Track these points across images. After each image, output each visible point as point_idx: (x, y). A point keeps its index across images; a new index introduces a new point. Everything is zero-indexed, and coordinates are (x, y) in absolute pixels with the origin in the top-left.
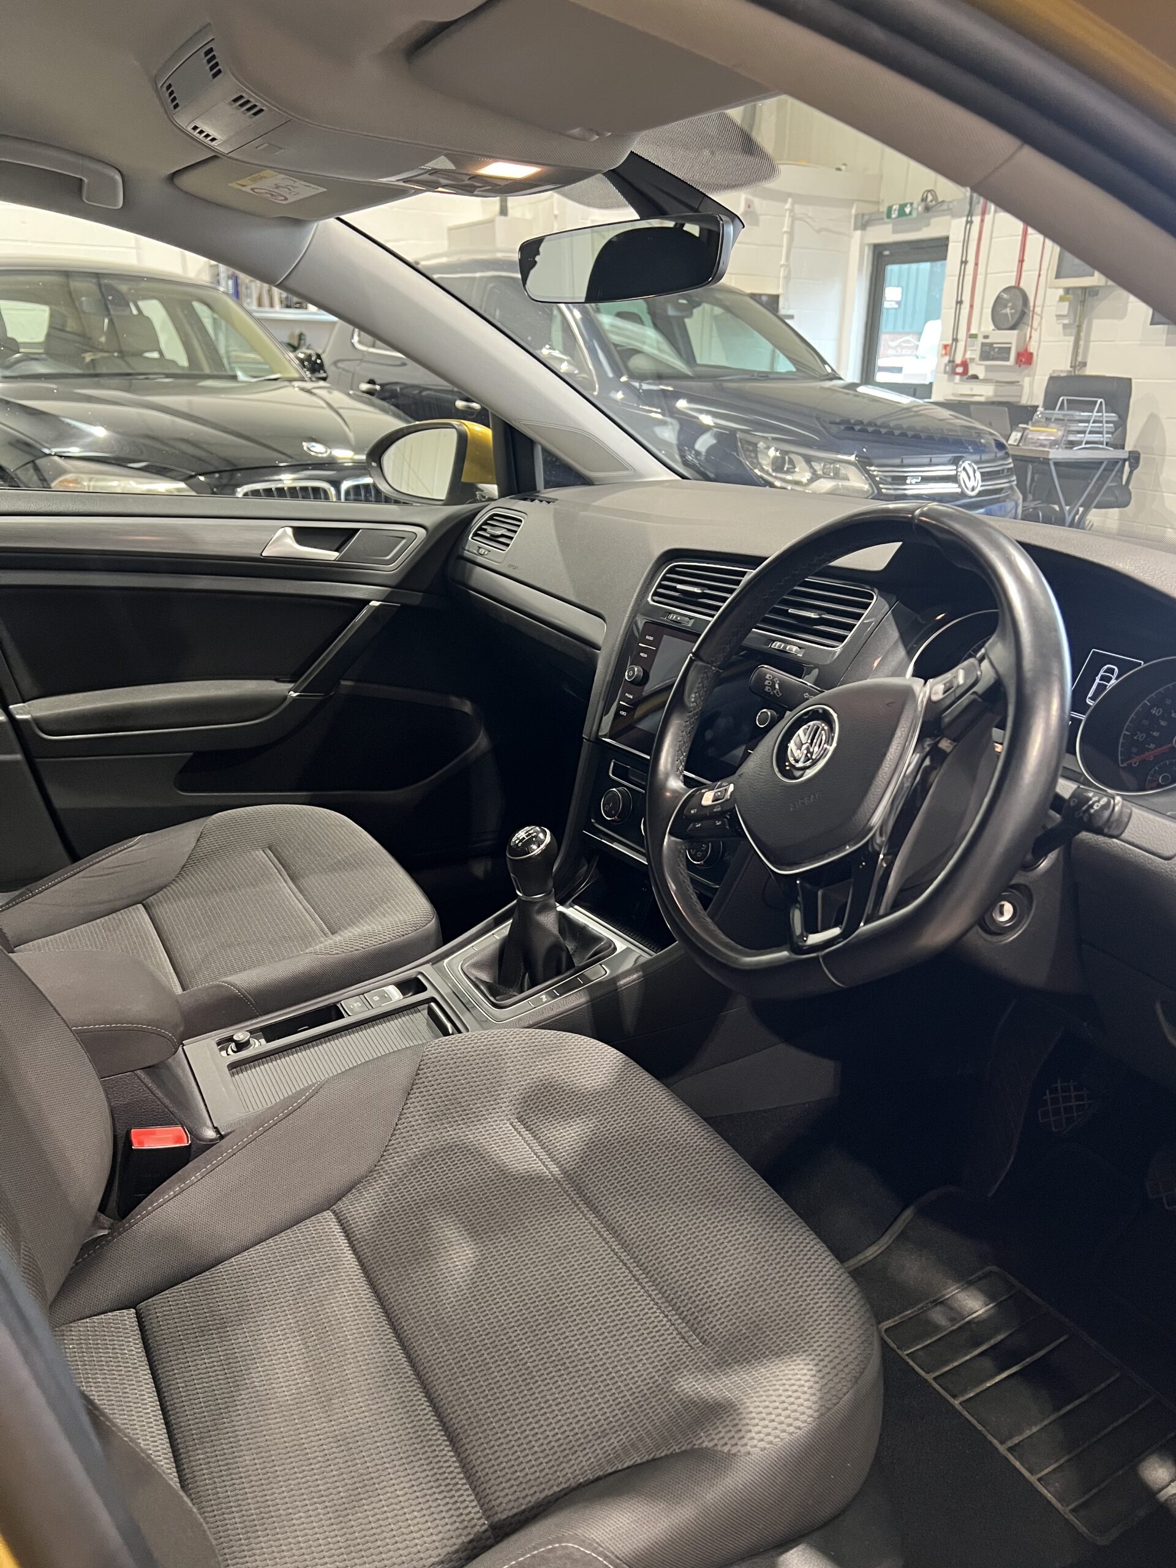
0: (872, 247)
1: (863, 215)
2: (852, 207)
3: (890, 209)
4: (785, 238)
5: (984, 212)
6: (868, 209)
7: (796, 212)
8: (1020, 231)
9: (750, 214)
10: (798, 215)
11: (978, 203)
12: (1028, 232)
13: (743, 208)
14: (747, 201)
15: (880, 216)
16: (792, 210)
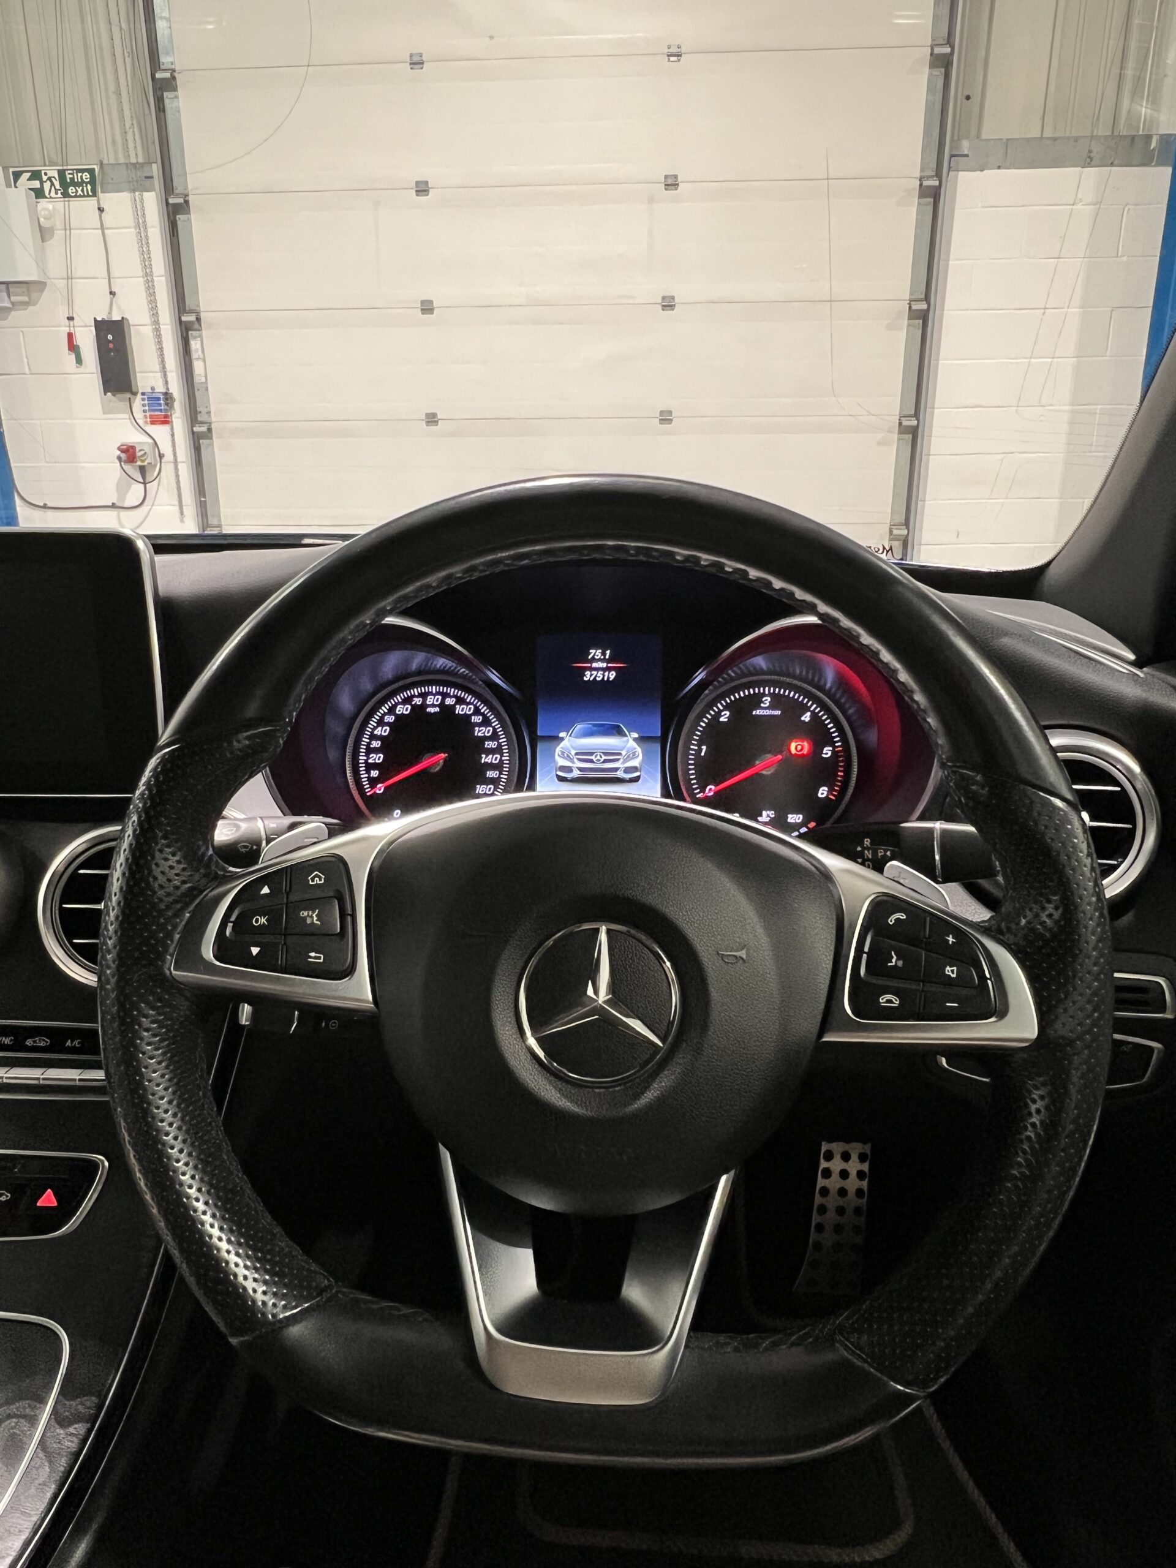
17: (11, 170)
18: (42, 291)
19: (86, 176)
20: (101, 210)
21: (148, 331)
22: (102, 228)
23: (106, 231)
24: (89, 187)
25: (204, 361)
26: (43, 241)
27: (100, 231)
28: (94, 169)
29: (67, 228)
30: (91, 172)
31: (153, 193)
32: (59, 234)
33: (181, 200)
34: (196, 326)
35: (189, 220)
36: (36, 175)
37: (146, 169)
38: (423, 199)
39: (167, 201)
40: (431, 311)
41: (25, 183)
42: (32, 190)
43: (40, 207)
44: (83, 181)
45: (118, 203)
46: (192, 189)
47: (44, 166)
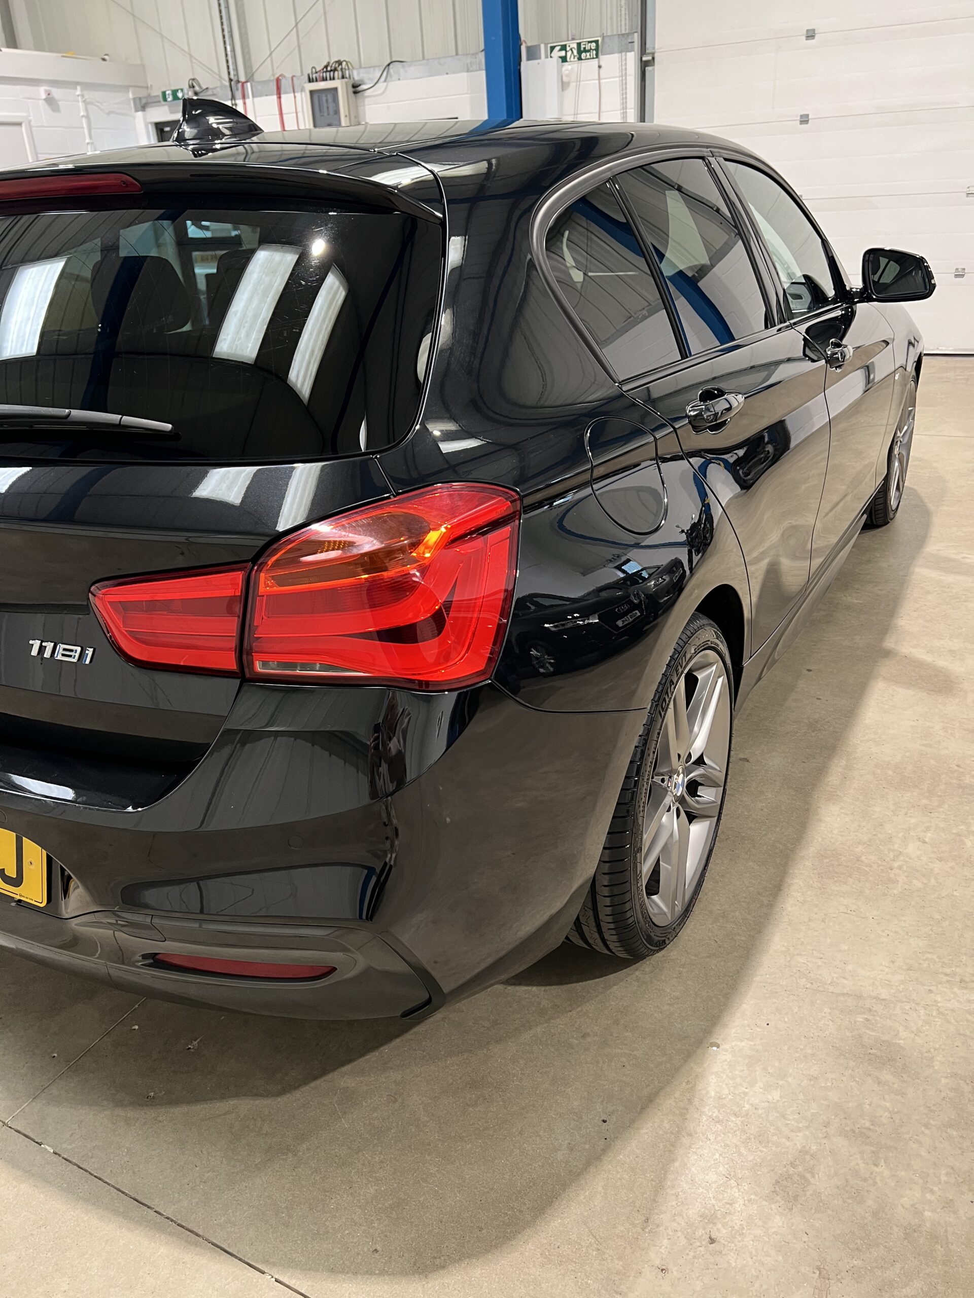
0: (153, 124)
1: (140, 99)
2: (129, 92)
3: (164, 93)
4: (84, 120)
5: (244, 97)
6: (143, 93)
7: (86, 97)
8: (277, 112)
9: (50, 100)
10: (88, 100)
11: (237, 89)
12: (284, 112)
13: (44, 96)
14: (46, 91)
15: (157, 99)
16: (83, 96)
17: (549, 45)
19: (593, 45)
20: (600, 67)
22: (599, 79)
23: (602, 81)
24: (594, 52)
26: (563, 90)
27: (597, 82)
28: (598, 41)
29: (579, 81)
30: (597, 42)
31: (633, 53)
32: (573, 85)
33: (650, 58)
35: (654, 69)
36: (564, 48)
37: (630, 37)
38: (811, 42)
39: (641, 58)
40: (807, 122)
41: (557, 53)
42: (560, 57)
43: (564, 69)
44: (591, 49)
45: (610, 61)
46: (658, 49)
47: (568, 40)
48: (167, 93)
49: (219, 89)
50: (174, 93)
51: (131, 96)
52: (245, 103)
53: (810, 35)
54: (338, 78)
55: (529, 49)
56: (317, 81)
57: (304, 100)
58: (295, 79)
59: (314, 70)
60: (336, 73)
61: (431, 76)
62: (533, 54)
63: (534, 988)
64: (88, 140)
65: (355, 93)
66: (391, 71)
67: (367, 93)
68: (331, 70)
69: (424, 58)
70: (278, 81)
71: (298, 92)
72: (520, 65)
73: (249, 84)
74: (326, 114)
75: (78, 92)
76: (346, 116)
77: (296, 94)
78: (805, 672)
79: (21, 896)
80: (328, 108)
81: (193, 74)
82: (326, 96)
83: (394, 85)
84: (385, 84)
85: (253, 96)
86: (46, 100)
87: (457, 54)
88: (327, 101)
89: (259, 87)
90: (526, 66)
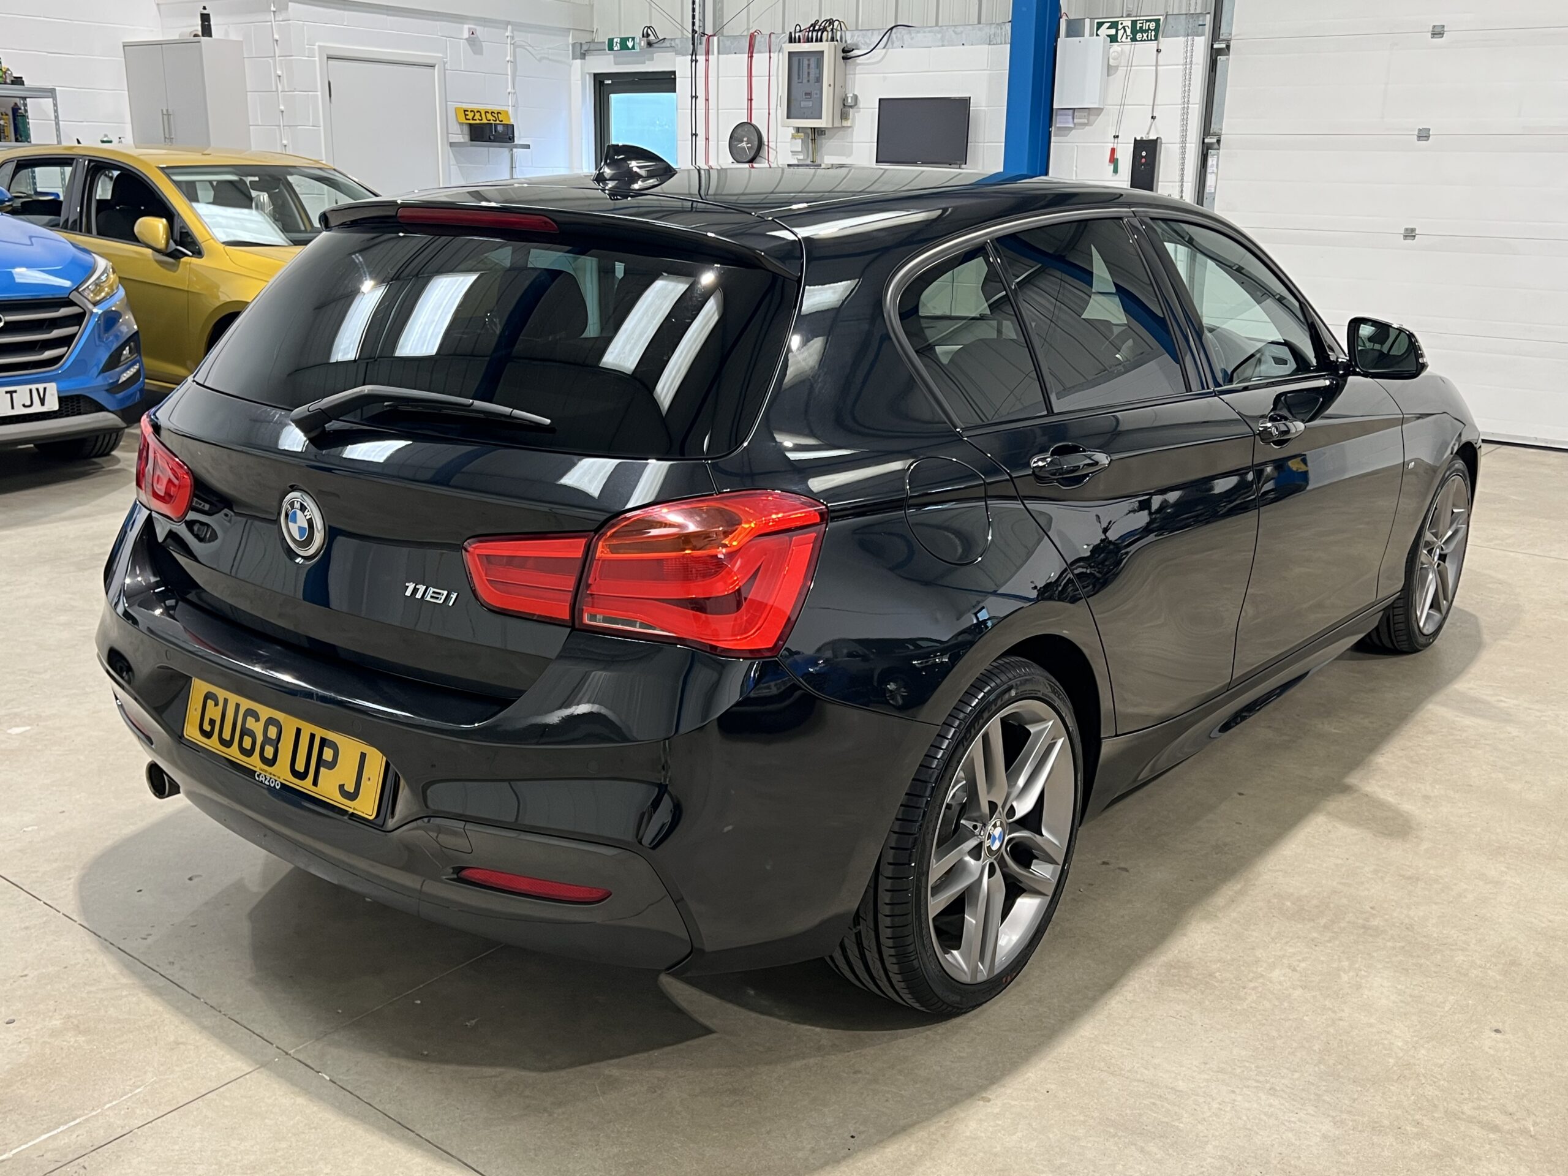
0: (592, 75)
1: (581, 44)
2: (568, 36)
3: (611, 41)
4: (509, 67)
5: (707, 53)
6: (585, 38)
7: (516, 39)
8: (745, 73)
9: (473, 41)
10: (518, 43)
11: (701, 43)
12: (753, 74)
13: (466, 35)
14: (469, 29)
15: (599, 47)
16: (512, 38)
17: (1096, 21)
18: (1099, 115)
19: (1153, 25)
20: (1158, 51)
21: (1176, 148)
22: (1157, 65)
23: (1159, 68)
24: (1153, 33)
25: (1217, 174)
26: (1108, 75)
27: (1154, 68)
28: (1159, 20)
29: (1130, 66)
30: (1157, 21)
31: (1203, 38)
32: (1121, 71)
33: (1223, 46)
34: (1216, 146)
35: (1227, 60)
36: (1114, 25)
37: (1201, 18)
38: (1437, 41)
39: (1212, 45)
40: (1427, 137)
41: (1104, 31)
42: (1108, 36)
43: (1111, 50)
44: (1149, 29)
45: (1174, 45)
46: (1235, 36)
47: (1122, 17)
48: (615, 40)
49: (677, 41)
50: (623, 42)
51: (571, 41)
52: (707, 60)
53: (1438, 32)
54: (827, 41)
55: (1069, 23)
56: (799, 42)
57: (780, 62)
58: (772, 36)
59: (798, 28)
60: (825, 33)
61: (943, 46)
62: (1074, 29)
63: (818, 1029)
64: (509, 90)
65: (844, 58)
66: (893, 35)
67: (859, 60)
68: (819, 30)
69: (937, 25)
70: (752, 37)
71: (774, 52)
72: (1056, 41)
73: (716, 38)
74: (805, 81)
75: (508, 34)
76: (830, 85)
77: (772, 54)
78: (1235, 795)
79: (354, 809)
80: (809, 73)
81: (651, 22)
82: (809, 60)
83: (895, 53)
84: (885, 50)
85: (719, 53)
86: (466, 39)
87: (979, 23)
88: (809, 65)
89: (728, 43)
90: (1064, 43)
